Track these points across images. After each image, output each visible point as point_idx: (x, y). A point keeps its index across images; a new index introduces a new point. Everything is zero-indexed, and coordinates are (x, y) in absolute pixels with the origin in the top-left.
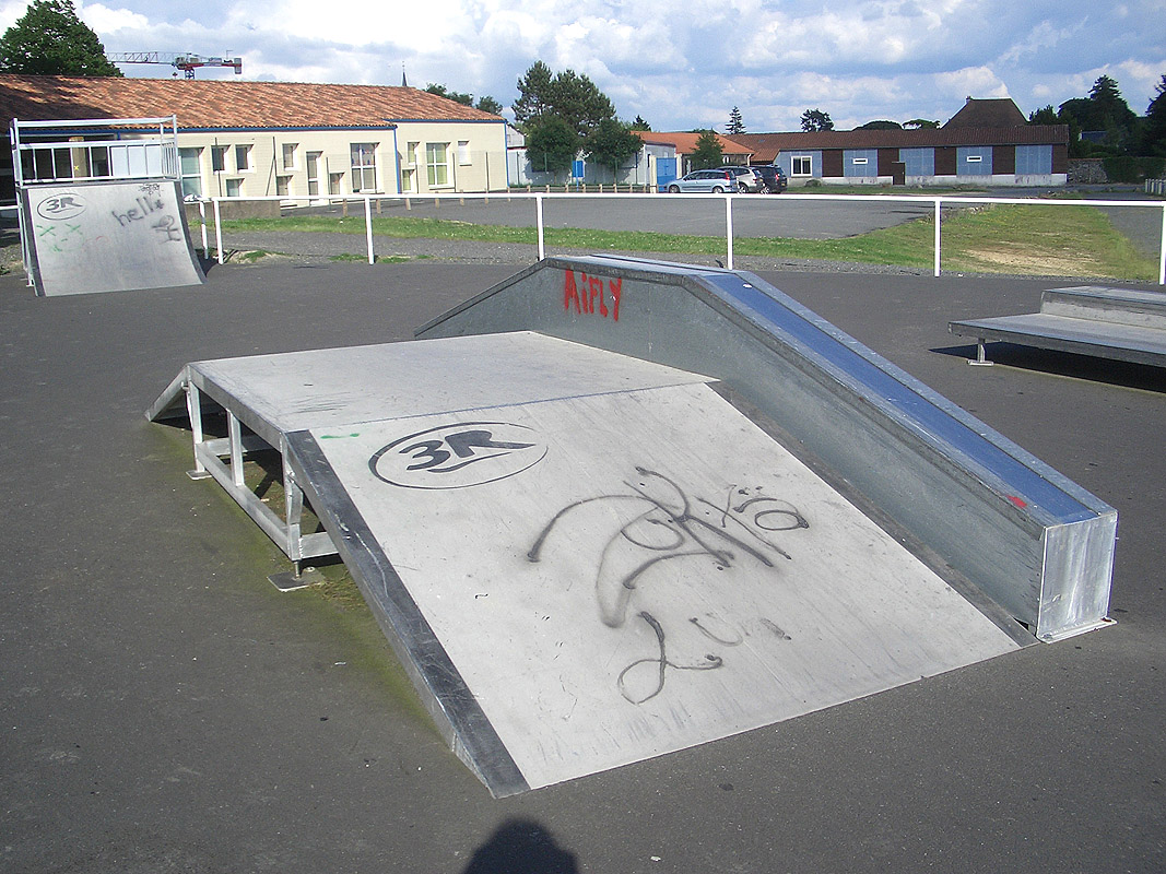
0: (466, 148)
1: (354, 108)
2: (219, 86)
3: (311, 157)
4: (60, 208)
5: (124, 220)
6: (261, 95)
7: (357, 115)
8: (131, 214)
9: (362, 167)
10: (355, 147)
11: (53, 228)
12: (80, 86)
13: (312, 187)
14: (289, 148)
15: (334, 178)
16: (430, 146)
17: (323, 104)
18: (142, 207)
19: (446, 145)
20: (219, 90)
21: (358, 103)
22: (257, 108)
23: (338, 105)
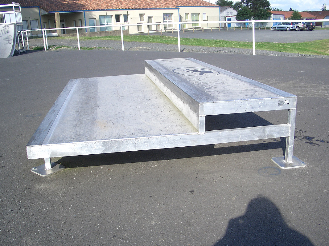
1: (168, 3)
3: (150, 18)
9: (167, 21)
10: (165, 15)
13: (150, 27)
14: (142, 15)
16: (193, 14)
18: (2, 33)
19: (199, 14)
22: (135, 3)
23: (163, 2)
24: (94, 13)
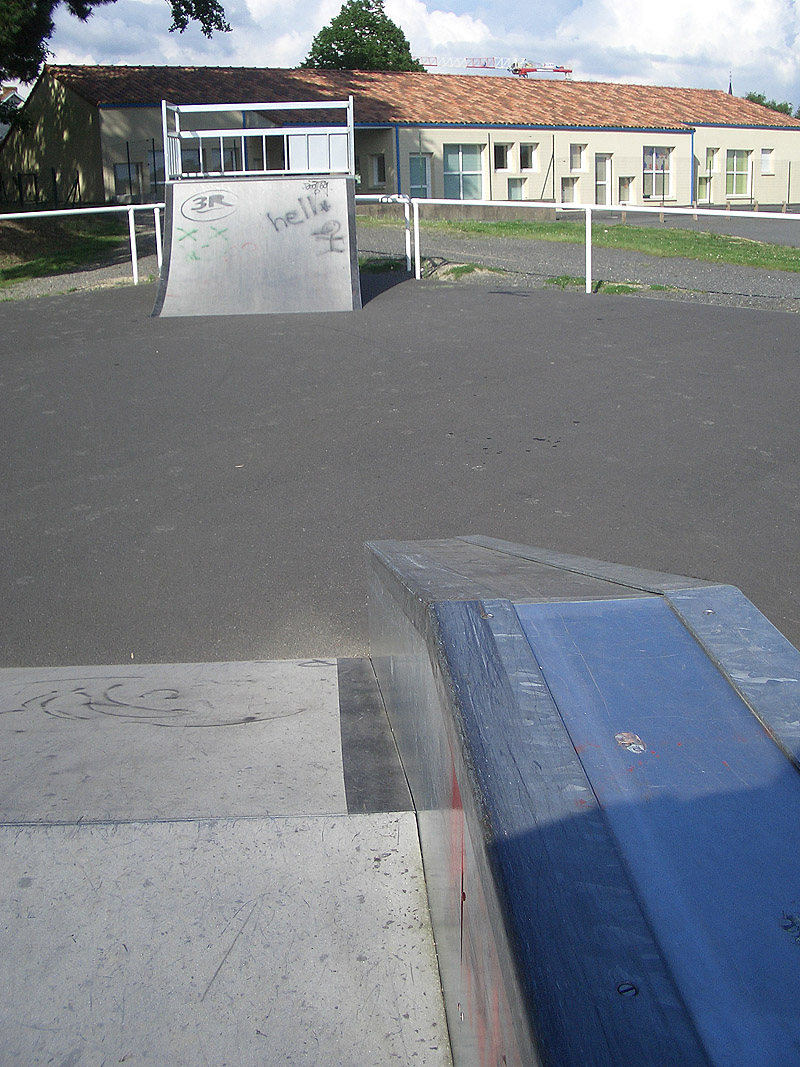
0: (770, 157)
1: (653, 110)
2: (515, 83)
3: (600, 158)
4: (207, 208)
5: (280, 224)
6: (556, 93)
7: (654, 117)
8: (289, 218)
9: (654, 171)
10: (648, 151)
11: (195, 232)
12: (372, 80)
13: (599, 191)
14: (576, 149)
15: (624, 182)
16: (731, 153)
17: (621, 104)
18: (304, 208)
19: (748, 152)
20: (514, 87)
21: (659, 105)
22: (549, 105)
23: (636, 106)
24: (428, 133)
